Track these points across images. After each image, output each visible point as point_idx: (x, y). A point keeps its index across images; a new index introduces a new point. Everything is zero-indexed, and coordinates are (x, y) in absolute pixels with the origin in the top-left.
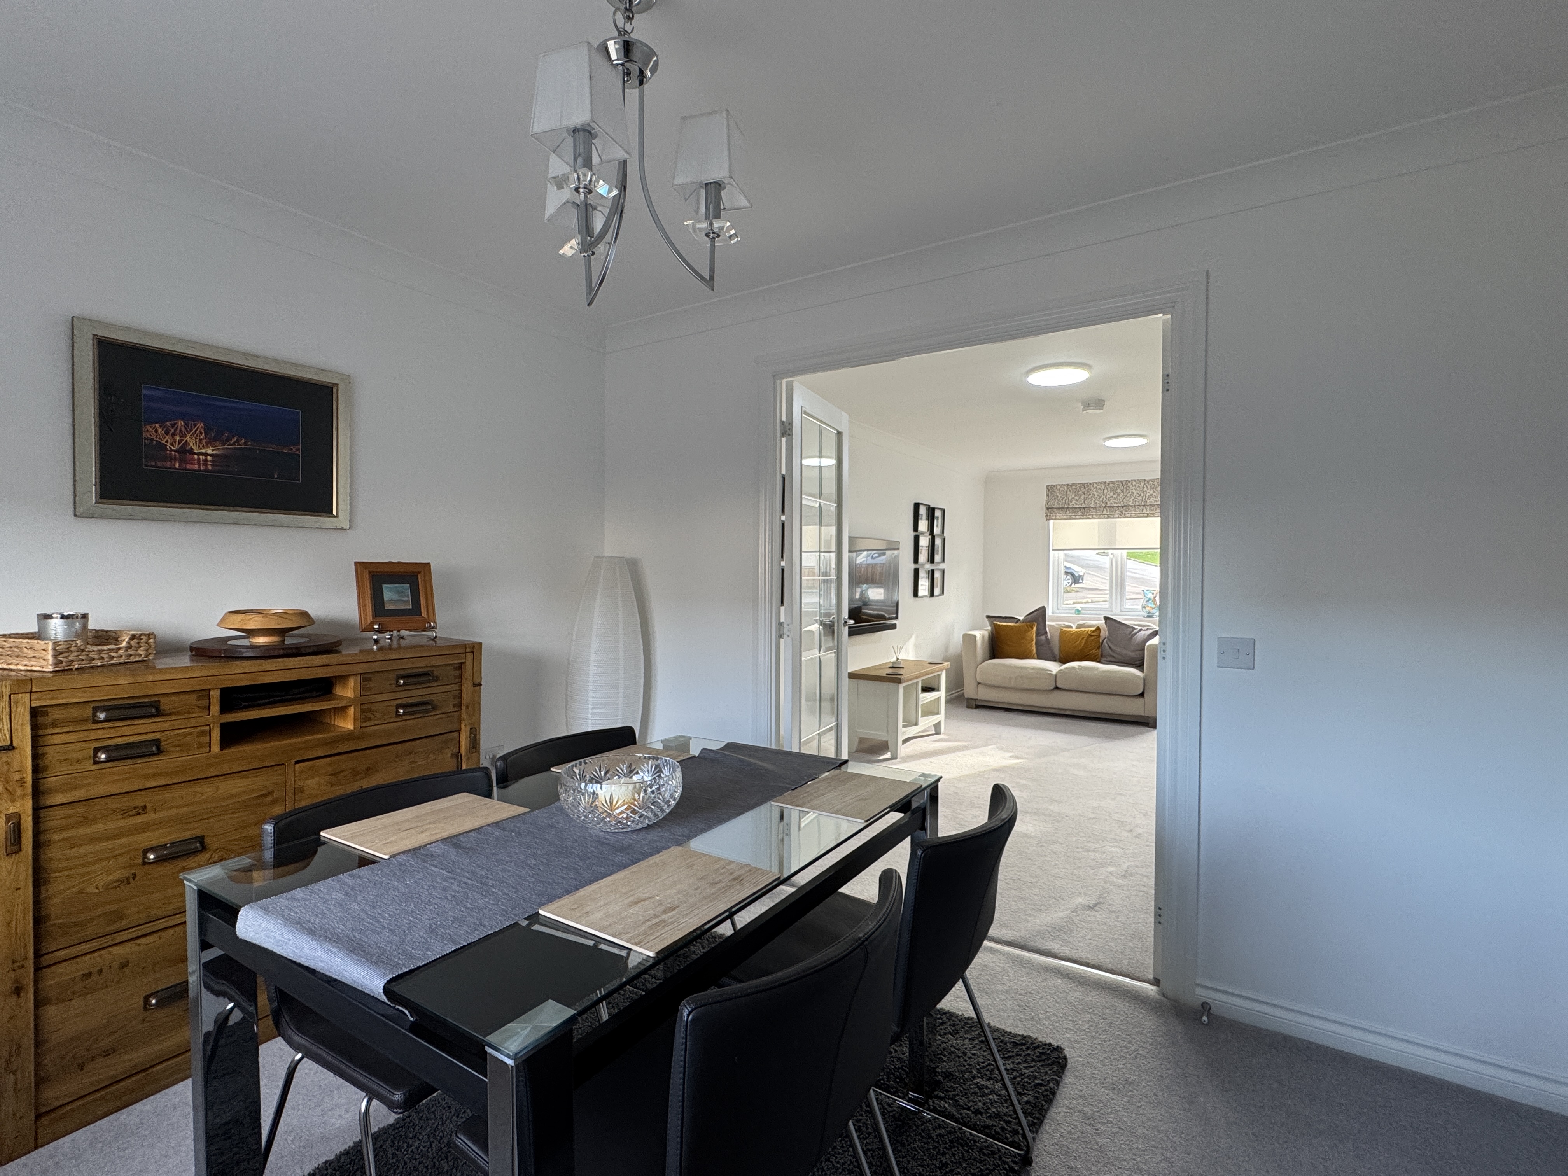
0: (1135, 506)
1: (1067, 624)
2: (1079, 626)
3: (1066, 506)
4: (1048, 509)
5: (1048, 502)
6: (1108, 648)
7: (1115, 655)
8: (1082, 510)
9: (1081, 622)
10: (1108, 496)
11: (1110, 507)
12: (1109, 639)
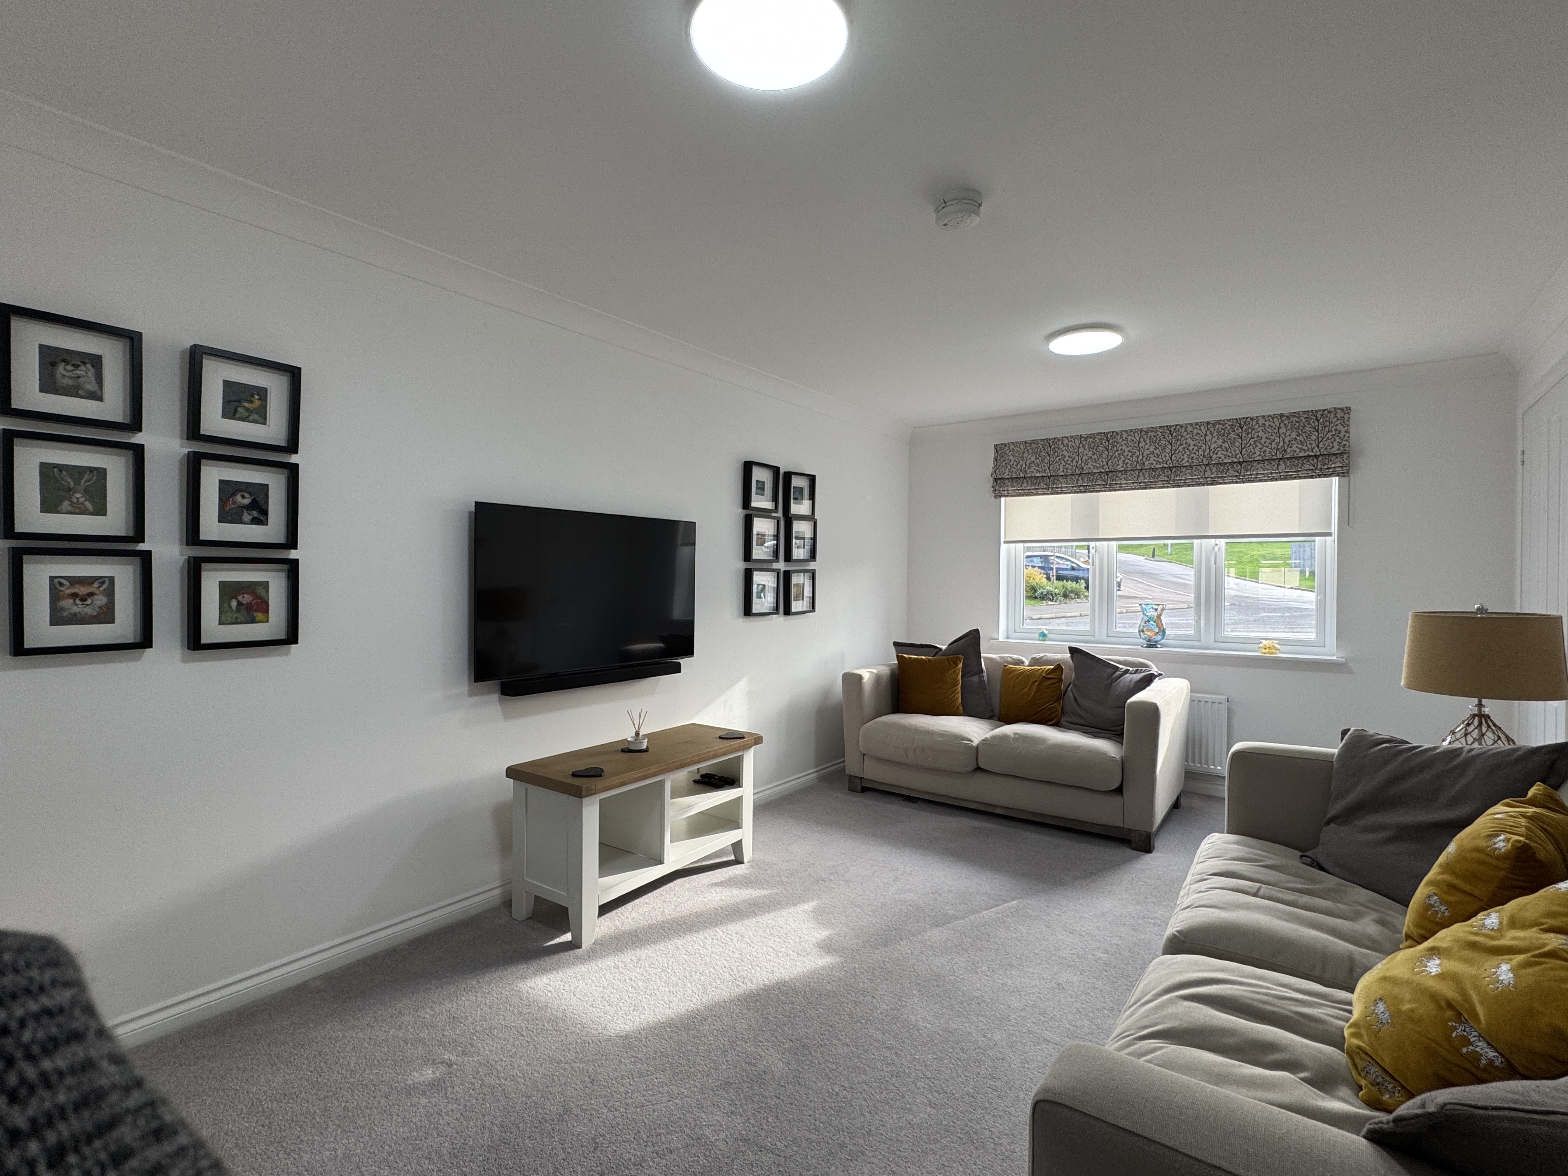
0: (1126, 471)
1: (1015, 657)
2: (1035, 661)
3: (1022, 475)
4: (996, 480)
5: (995, 469)
6: (1072, 700)
7: (1082, 713)
8: (1047, 480)
9: (1037, 656)
10: (1085, 457)
11: (1089, 473)
12: (1075, 685)
